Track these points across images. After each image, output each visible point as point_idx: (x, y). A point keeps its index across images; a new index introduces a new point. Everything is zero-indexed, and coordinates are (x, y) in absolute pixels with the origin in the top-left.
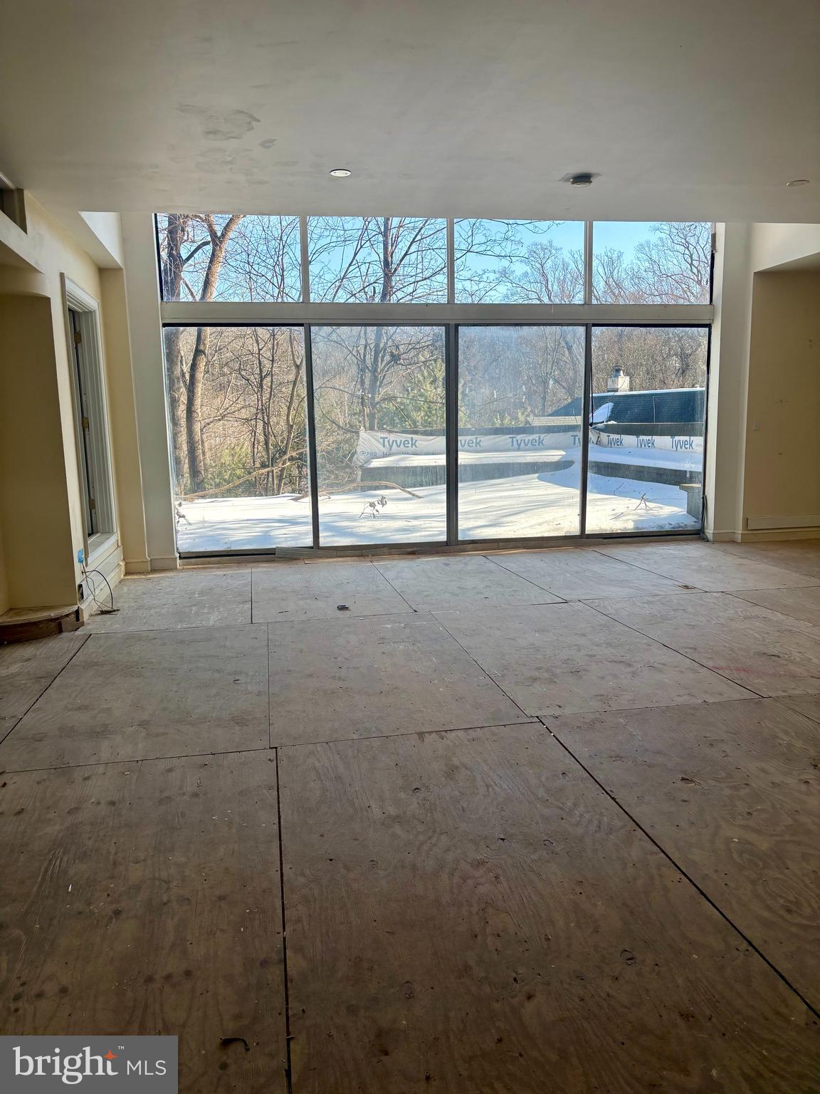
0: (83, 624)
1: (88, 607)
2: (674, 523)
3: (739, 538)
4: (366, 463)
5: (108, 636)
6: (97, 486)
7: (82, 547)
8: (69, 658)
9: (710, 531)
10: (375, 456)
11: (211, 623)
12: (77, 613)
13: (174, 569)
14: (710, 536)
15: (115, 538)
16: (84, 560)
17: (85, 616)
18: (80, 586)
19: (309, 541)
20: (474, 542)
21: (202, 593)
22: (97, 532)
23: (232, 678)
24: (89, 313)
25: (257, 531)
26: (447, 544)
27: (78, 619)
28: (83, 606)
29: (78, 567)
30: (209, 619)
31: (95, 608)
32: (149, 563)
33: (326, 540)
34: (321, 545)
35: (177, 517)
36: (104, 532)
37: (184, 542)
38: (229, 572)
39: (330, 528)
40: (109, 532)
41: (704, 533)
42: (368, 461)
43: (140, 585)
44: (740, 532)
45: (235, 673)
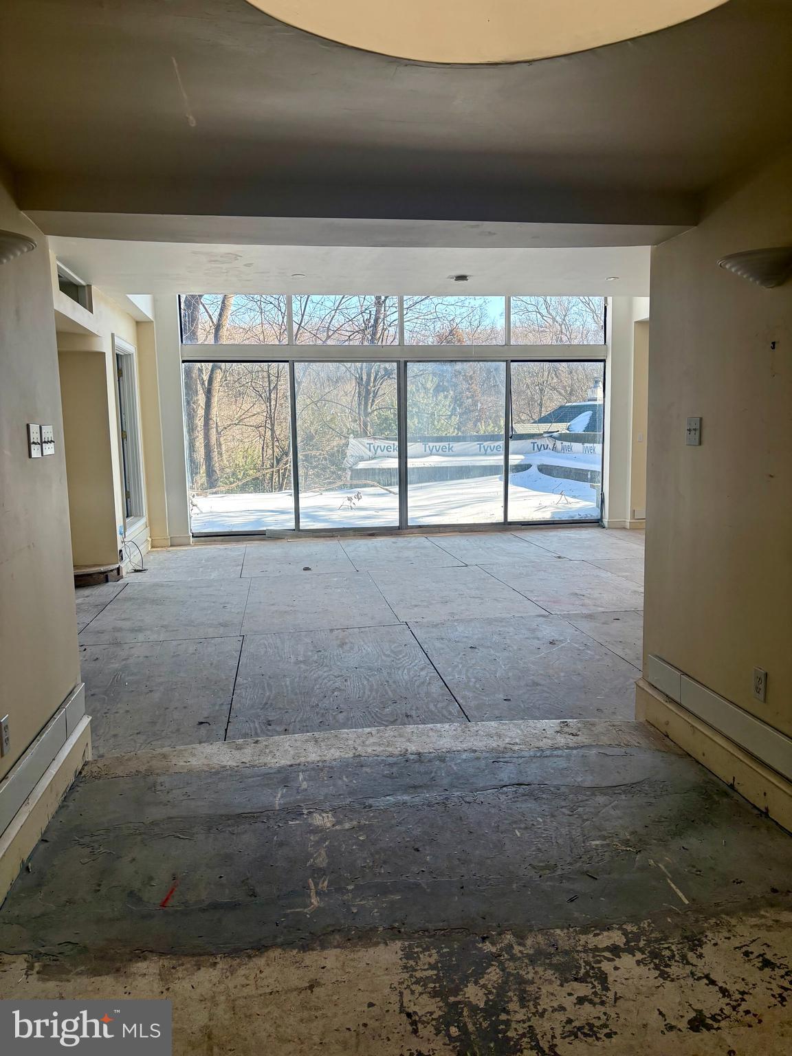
0: (122, 577)
1: (126, 567)
2: (583, 514)
3: (628, 526)
4: (354, 465)
5: (140, 584)
6: (132, 482)
7: (122, 524)
8: (114, 596)
9: (606, 521)
10: (362, 459)
11: (212, 577)
12: (118, 569)
13: (189, 544)
14: (606, 524)
15: (144, 520)
16: (124, 534)
17: (124, 572)
18: (121, 551)
19: (292, 525)
20: (420, 527)
21: (207, 560)
22: (131, 516)
23: (222, 606)
24: (129, 355)
25: (253, 517)
26: (399, 528)
27: (119, 574)
28: (122, 565)
29: (119, 538)
30: (211, 575)
31: (131, 568)
32: (169, 540)
33: (305, 524)
34: (301, 528)
35: (191, 506)
36: (136, 516)
37: (196, 526)
38: (228, 546)
39: (308, 516)
40: (140, 515)
41: (602, 521)
42: (356, 464)
43: (162, 555)
44: (628, 521)
45: (225, 603)
